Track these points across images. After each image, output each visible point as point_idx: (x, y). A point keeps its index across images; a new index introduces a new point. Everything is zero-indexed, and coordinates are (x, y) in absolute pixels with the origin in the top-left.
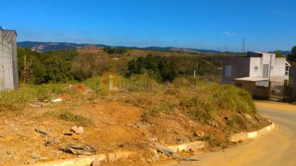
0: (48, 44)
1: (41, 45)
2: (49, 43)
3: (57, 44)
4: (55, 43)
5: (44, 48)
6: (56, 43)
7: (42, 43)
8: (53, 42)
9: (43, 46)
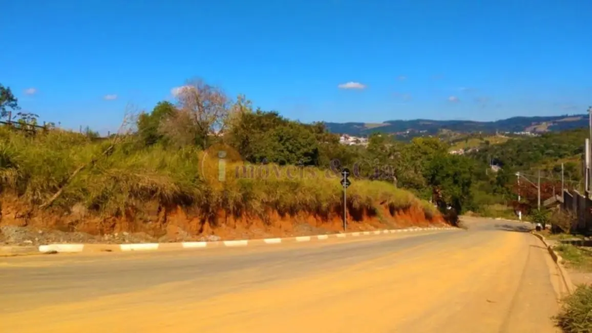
0: (557, 121)
1: (544, 123)
2: (563, 117)
3: (579, 118)
4: (575, 116)
5: (549, 128)
6: (578, 116)
7: (547, 119)
8: (569, 115)
9: (549, 125)
